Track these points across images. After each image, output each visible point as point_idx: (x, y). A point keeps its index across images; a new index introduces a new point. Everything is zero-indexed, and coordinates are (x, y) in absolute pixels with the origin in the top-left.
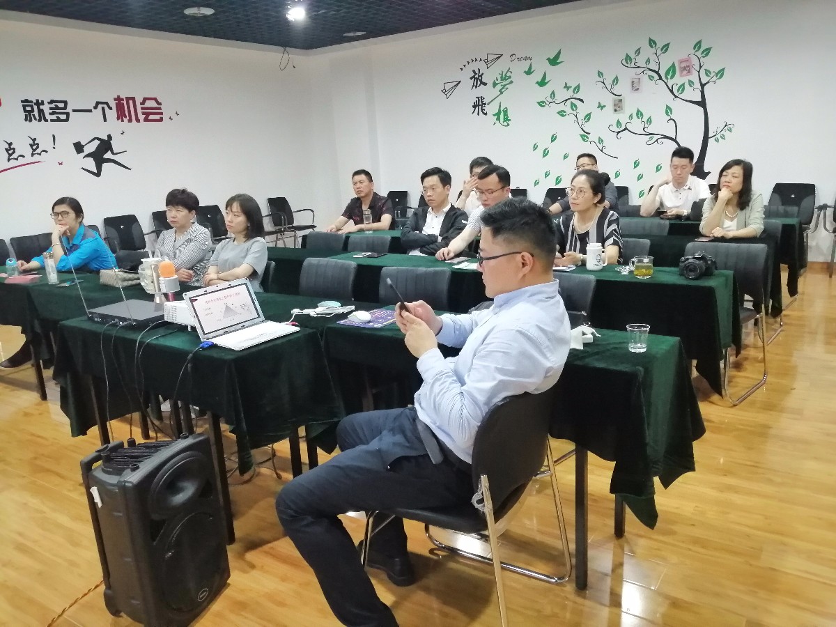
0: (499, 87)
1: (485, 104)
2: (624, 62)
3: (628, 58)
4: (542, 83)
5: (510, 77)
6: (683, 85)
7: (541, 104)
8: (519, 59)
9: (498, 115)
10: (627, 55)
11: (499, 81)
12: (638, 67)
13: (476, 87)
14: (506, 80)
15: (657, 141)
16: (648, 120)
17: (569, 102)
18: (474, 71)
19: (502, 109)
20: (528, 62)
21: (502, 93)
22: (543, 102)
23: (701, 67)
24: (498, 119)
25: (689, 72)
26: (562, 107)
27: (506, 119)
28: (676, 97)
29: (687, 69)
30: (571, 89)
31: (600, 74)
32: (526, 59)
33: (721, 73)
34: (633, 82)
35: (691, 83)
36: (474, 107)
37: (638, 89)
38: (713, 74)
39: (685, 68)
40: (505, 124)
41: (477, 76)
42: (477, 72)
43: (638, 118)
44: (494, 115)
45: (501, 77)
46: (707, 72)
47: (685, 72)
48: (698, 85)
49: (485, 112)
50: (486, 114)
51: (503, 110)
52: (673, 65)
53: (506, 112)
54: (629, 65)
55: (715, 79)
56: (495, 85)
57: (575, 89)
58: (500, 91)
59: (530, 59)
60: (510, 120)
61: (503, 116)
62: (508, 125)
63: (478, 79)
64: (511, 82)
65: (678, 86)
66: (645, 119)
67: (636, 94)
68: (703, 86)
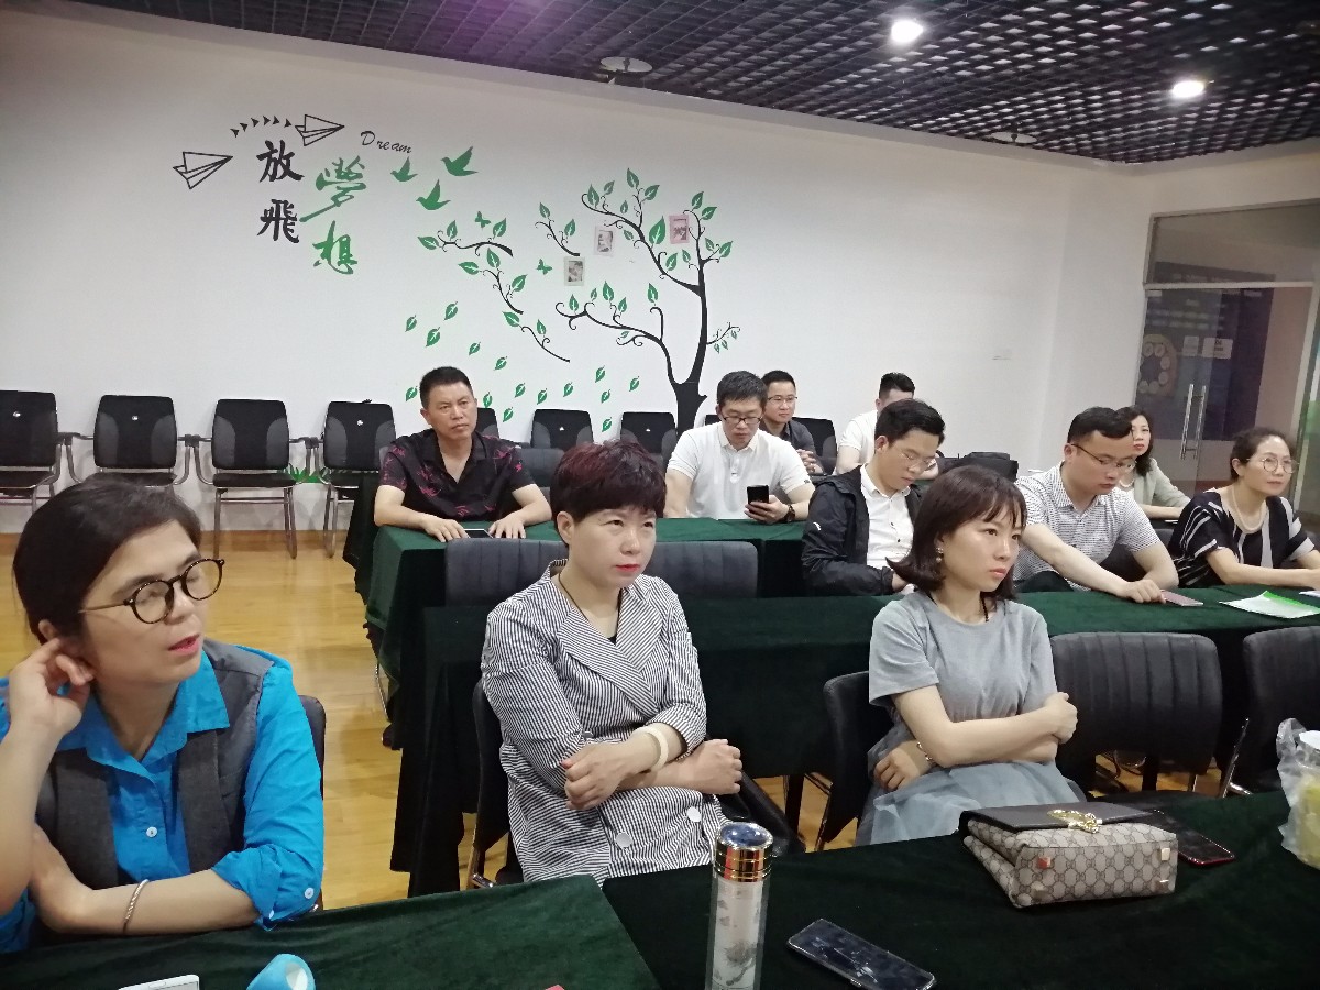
0: (331, 190)
1: (295, 219)
2: (586, 199)
3: (592, 193)
4: (432, 202)
5: (359, 176)
6: (675, 256)
7: (427, 242)
8: (383, 146)
9: (326, 247)
10: (591, 189)
11: (333, 177)
12: (608, 213)
13: (273, 178)
14: (350, 179)
15: (633, 339)
16: (621, 303)
17: (483, 249)
18: (269, 144)
19: (336, 236)
20: (403, 156)
21: (338, 204)
22: (432, 239)
23: (700, 234)
24: (326, 255)
25: (684, 238)
26: (469, 256)
27: (346, 258)
28: (664, 273)
30: (489, 227)
31: (544, 210)
32: (398, 147)
33: (726, 249)
35: (686, 255)
36: (266, 219)
38: (716, 248)
40: (343, 268)
41: (276, 156)
42: (277, 146)
43: (606, 298)
44: (317, 246)
45: (339, 171)
46: (709, 243)
47: (679, 237)
48: (695, 261)
49: (294, 235)
50: (296, 240)
51: (340, 239)
52: (662, 223)
53: (345, 244)
54: (593, 207)
55: (718, 255)
56: (321, 184)
57: (496, 227)
58: (335, 198)
59: (407, 149)
60: (355, 262)
61: (336, 250)
62: (350, 271)
63: (277, 163)
64: (362, 186)
65: (669, 256)
66: (616, 301)
68: (702, 263)
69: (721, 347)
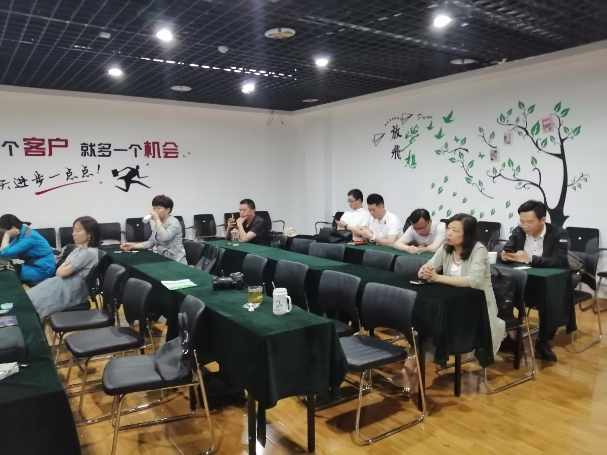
0: (409, 139)
1: (400, 151)
2: (499, 120)
3: (502, 117)
4: (439, 136)
5: (417, 131)
6: (546, 140)
7: (438, 152)
8: (424, 118)
9: (408, 159)
10: (502, 115)
11: (410, 134)
12: (510, 125)
13: (395, 138)
14: (414, 133)
15: (524, 186)
16: (518, 168)
17: (458, 151)
18: (394, 127)
19: (411, 155)
20: (430, 120)
21: (411, 143)
22: (439, 151)
23: (560, 125)
24: (408, 162)
25: (550, 129)
26: (452, 155)
27: (414, 163)
28: (540, 149)
29: (548, 127)
30: (460, 142)
31: (481, 130)
32: (429, 117)
33: (577, 130)
34: (505, 137)
35: (552, 138)
36: (393, 153)
37: (509, 143)
38: (570, 131)
39: (547, 126)
40: (413, 166)
41: (395, 130)
43: (510, 166)
44: (406, 160)
45: (412, 131)
46: (566, 129)
47: (547, 129)
48: (558, 140)
49: (400, 157)
50: (400, 159)
51: (412, 156)
52: (538, 124)
53: (413, 157)
54: (502, 123)
55: (572, 135)
56: (407, 137)
57: (462, 141)
58: (410, 141)
59: (431, 117)
60: (416, 164)
61: (411, 160)
62: (415, 167)
63: (396, 133)
64: (418, 135)
65: (542, 140)
66: (515, 167)
67: (508, 147)
68: (562, 141)
69: (577, 188)
